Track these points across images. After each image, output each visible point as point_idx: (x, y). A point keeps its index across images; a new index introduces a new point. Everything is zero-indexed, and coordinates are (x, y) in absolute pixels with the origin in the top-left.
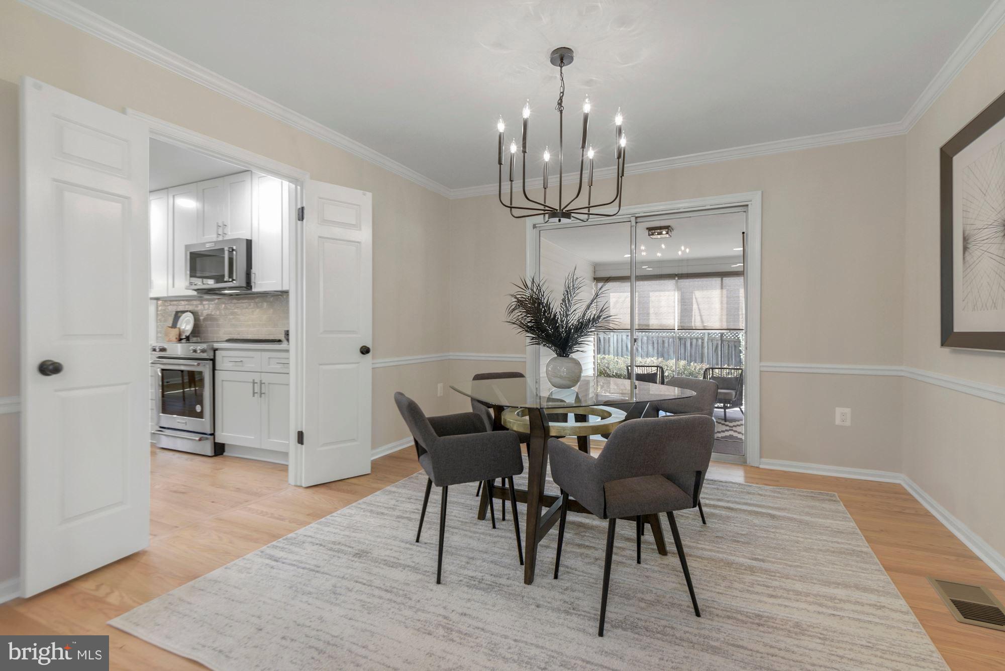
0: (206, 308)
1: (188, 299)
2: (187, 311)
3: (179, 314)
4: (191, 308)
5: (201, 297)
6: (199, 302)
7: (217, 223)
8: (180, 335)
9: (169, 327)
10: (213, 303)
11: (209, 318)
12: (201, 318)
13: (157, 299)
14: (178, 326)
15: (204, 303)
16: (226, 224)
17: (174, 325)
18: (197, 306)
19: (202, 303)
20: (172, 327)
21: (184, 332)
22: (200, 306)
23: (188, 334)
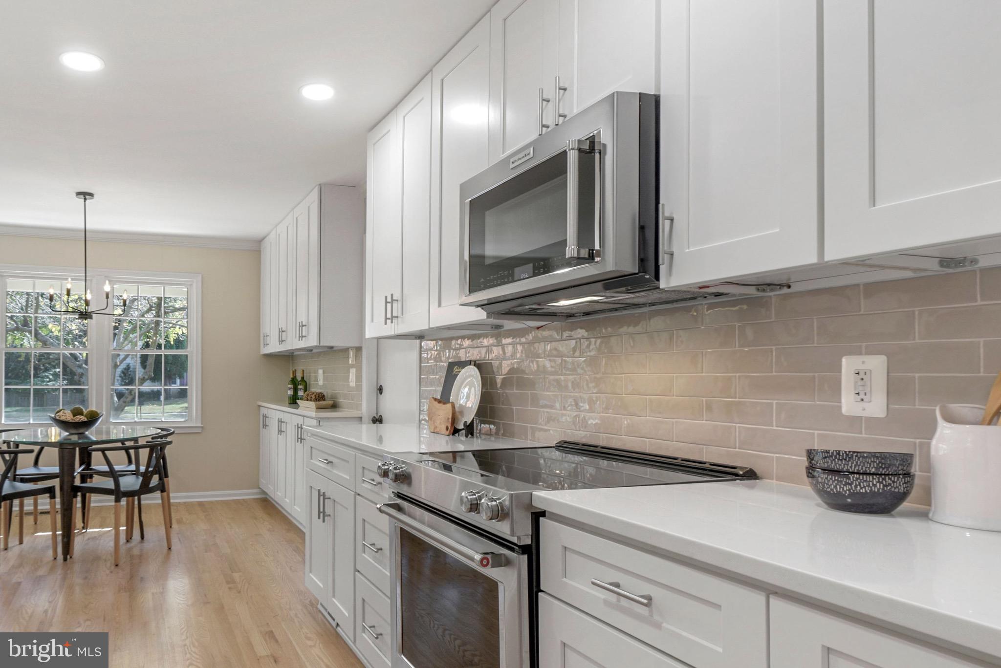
0: (508, 354)
1: (471, 331)
2: (469, 363)
3: (456, 369)
4: (474, 354)
5: (498, 327)
6: (492, 341)
7: (542, 91)
8: (454, 420)
9: (435, 399)
10: (523, 340)
11: (516, 378)
12: (499, 379)
13: (420, 336)
14: (451, 401)
15: (505, 341)
16: (566, 86)
17: (444, 399)
18: (489, 349)
19: (501, 341)
20: (439, 402)
21: (461, 413)
22: (494, 349)
23: (469, 418)
